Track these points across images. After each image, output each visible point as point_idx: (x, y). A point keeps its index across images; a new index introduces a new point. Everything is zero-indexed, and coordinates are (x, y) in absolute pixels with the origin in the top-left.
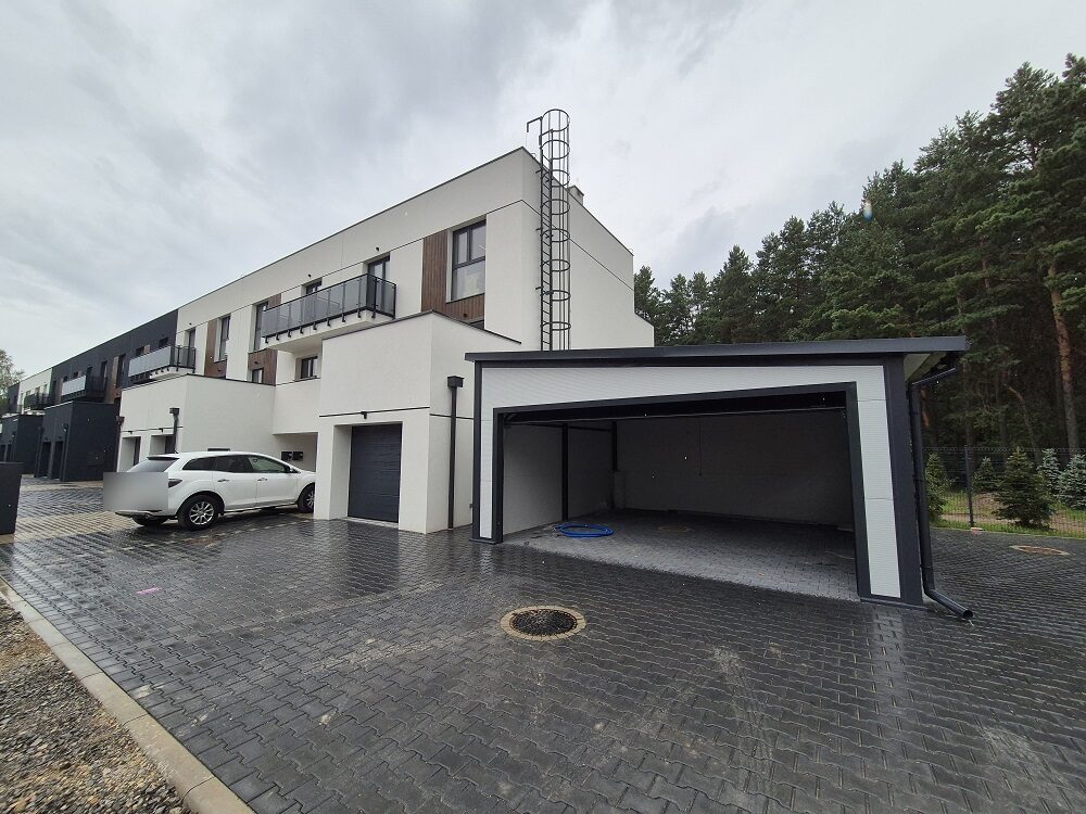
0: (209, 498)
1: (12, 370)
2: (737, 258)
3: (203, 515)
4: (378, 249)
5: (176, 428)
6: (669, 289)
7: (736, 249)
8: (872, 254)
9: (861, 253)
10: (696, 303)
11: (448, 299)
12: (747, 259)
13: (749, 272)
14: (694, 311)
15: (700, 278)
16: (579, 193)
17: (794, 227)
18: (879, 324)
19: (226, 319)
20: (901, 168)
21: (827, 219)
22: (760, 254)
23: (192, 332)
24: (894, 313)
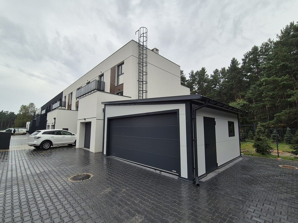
0: (49, 142)
1: (35, 108)
2: (234, 62)
3: (47, 146)
4: (101, 72)
5: (55, 123)
6: (213, 74)
7: (234, 59)
8: (278, 57)
9: (274, 57)
10: (222, 78)
11: (116, 85)
12: (238, 62)
13: (240, 66)
14: (222, 80)
15: (224, 69)
16: (157, 50)
17: (255, 49)
18: (280, 82)
19: (72, 93)
20: (294, 24)
21: (267, 45)
22: (243, 60)
23: (65, 97)
24: (286, 78)
